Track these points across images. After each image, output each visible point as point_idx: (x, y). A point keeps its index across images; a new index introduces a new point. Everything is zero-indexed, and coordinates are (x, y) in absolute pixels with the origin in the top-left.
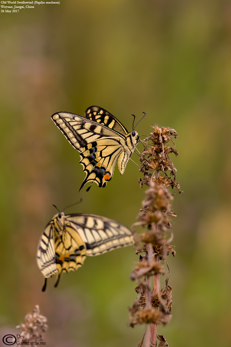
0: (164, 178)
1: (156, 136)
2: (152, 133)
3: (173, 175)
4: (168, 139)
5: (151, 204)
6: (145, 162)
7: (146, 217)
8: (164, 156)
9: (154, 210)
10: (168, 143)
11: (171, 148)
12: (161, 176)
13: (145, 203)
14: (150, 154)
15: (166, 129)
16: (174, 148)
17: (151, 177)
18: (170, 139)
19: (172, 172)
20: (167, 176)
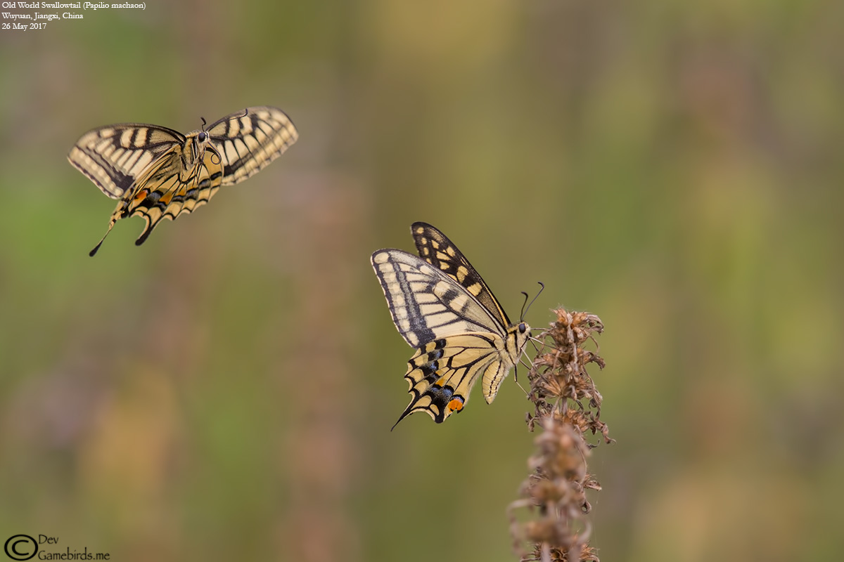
0: (577, 413)
1: (560, 329)
2: (553, 324)
3: (595, 406)
4: (585, 335)
5: (548, 465)
6: (538, 381)
7: (537, 491)
8: (577, 369)
9: (553, 476)
10: (584, 344)
11: (591, 354)
12: (571, 408)
13: (534, 462)
14: (549, 366)
15: (581, 316)
16: (597, 352)
17: (550, 411)
18: (588, 334)
19: (593, 401)
20: (582, 408)
